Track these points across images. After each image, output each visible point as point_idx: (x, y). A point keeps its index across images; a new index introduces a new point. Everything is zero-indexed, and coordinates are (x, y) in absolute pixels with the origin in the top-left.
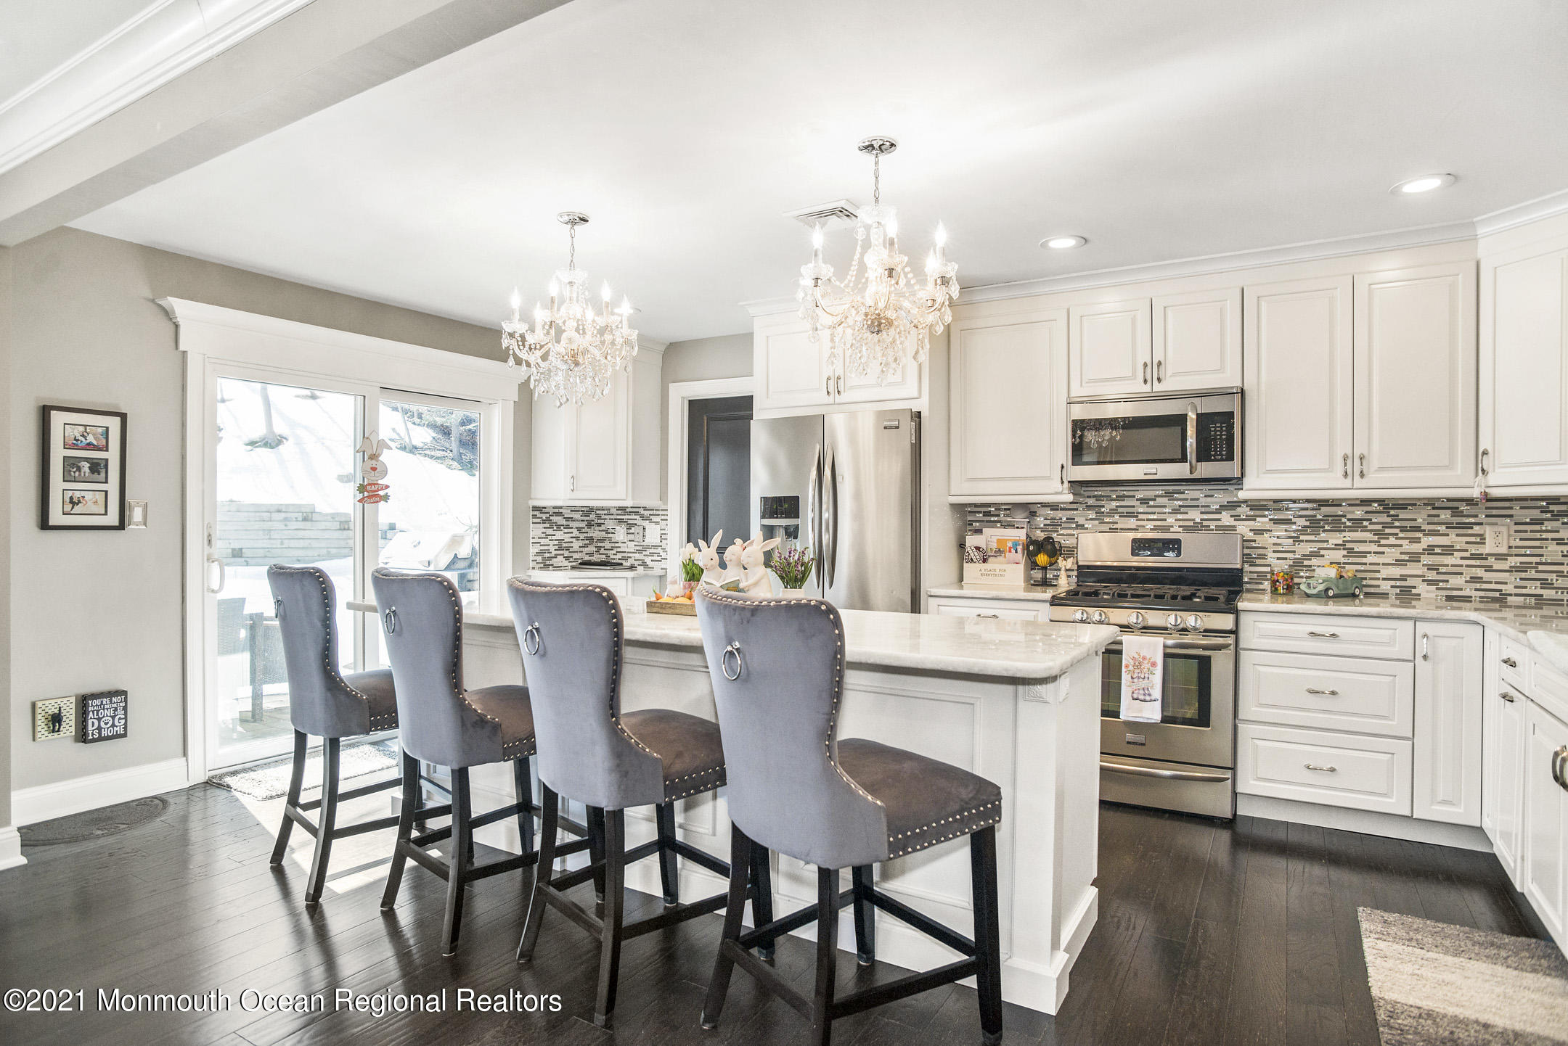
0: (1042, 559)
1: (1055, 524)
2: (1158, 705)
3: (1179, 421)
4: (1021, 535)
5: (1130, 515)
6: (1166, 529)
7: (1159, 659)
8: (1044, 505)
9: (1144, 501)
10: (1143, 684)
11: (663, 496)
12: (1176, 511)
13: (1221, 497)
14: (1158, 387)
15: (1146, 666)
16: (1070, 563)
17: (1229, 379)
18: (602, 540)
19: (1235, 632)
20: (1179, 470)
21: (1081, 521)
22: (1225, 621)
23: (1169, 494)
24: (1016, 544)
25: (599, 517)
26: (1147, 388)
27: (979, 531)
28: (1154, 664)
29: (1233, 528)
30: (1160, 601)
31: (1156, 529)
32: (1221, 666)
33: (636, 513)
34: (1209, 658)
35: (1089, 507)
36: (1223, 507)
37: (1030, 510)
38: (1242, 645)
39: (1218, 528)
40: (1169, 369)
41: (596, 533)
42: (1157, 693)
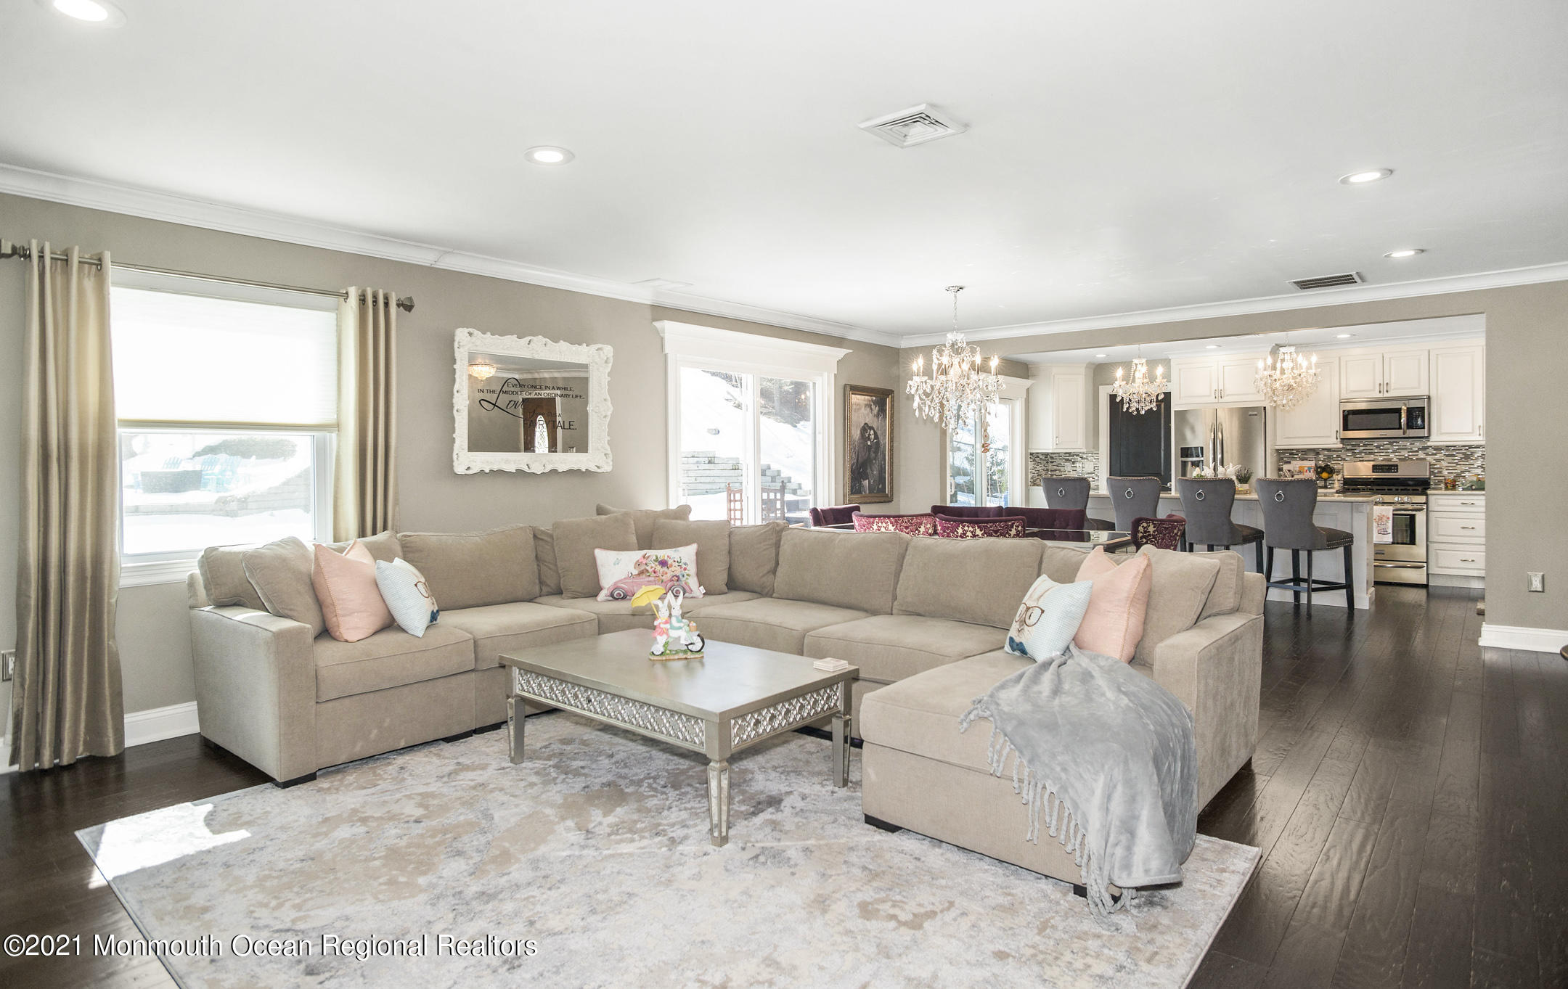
0: (1325, 475)
1: (1330, 458)
2: (1391, 535)
3: (1398, 411)
4: (1312, 463)
5: (1370, 453)
6: (1390, 460)
7: (1391, 516)
8: (1323, 449)
9: (1378, 447)
10: (1383, 527)
11: (1096, 446)
12: (1394, 451)
13: (1418, 444)
14: (1386, 395)
15: (1385, 519)
16: (1339, 477)
17: (1423, 391)
18: (1056, 470)
19: (1426, 503)
20: (1399, 433)
21: (1343, 456)
22: (1422, 499)
23: (1390, 443)
24: (1309, 468)
25: (1052, 458)
26: (1381, 395)
27: (1289, 463)
28: (1388, 518)
29: (1424, 459)
30: (1390, 492)
31: (1384, 459)
32: (1420, 518)
33: (1078, 455)
34: (1414, 515)
35: (1348, 450)
36: (1419, 449)
37: (1316, 452)
38: (1430, 509)
39: (1417, 459)
40: (1393, 386)
41: (1050, 466)
42: (1390, 530)
